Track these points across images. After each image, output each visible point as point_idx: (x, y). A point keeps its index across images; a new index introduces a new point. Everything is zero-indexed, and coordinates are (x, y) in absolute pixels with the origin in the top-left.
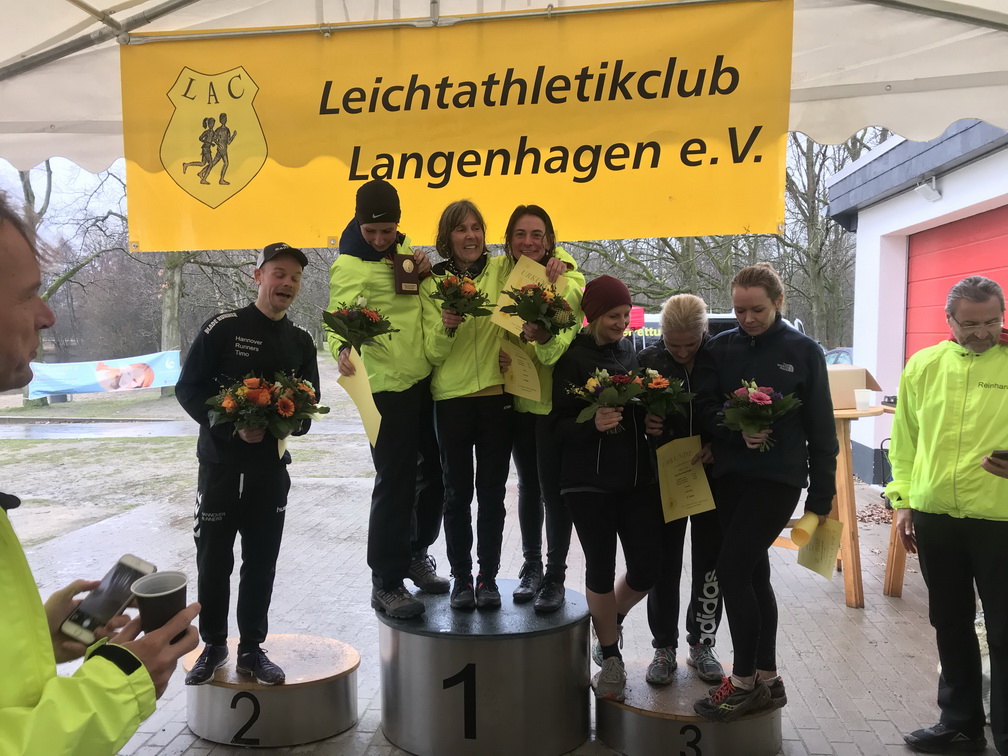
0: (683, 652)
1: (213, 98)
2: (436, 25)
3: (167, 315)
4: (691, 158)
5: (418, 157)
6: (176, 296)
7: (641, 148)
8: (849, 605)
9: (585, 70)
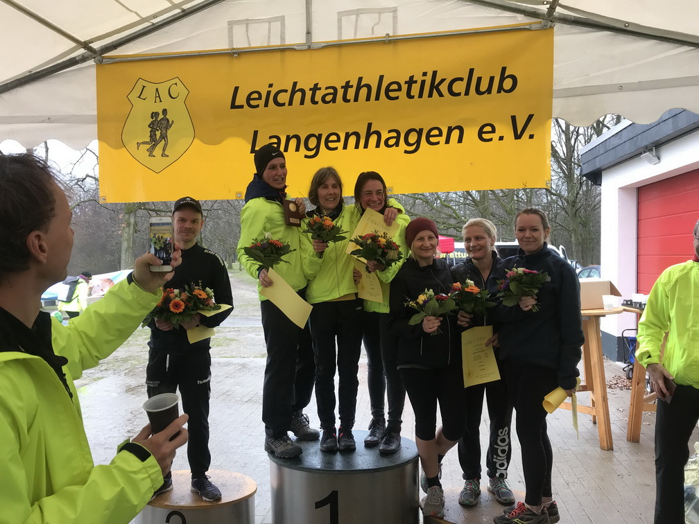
0: (485, 482)
1: (158, 99)
2: (309, 48)
3: (125, 245)
4: (485, 136)
5: (297, 137)
6: (131, 232)
7: (450, 130)
8: (602, 448)
9: (412, 77)
